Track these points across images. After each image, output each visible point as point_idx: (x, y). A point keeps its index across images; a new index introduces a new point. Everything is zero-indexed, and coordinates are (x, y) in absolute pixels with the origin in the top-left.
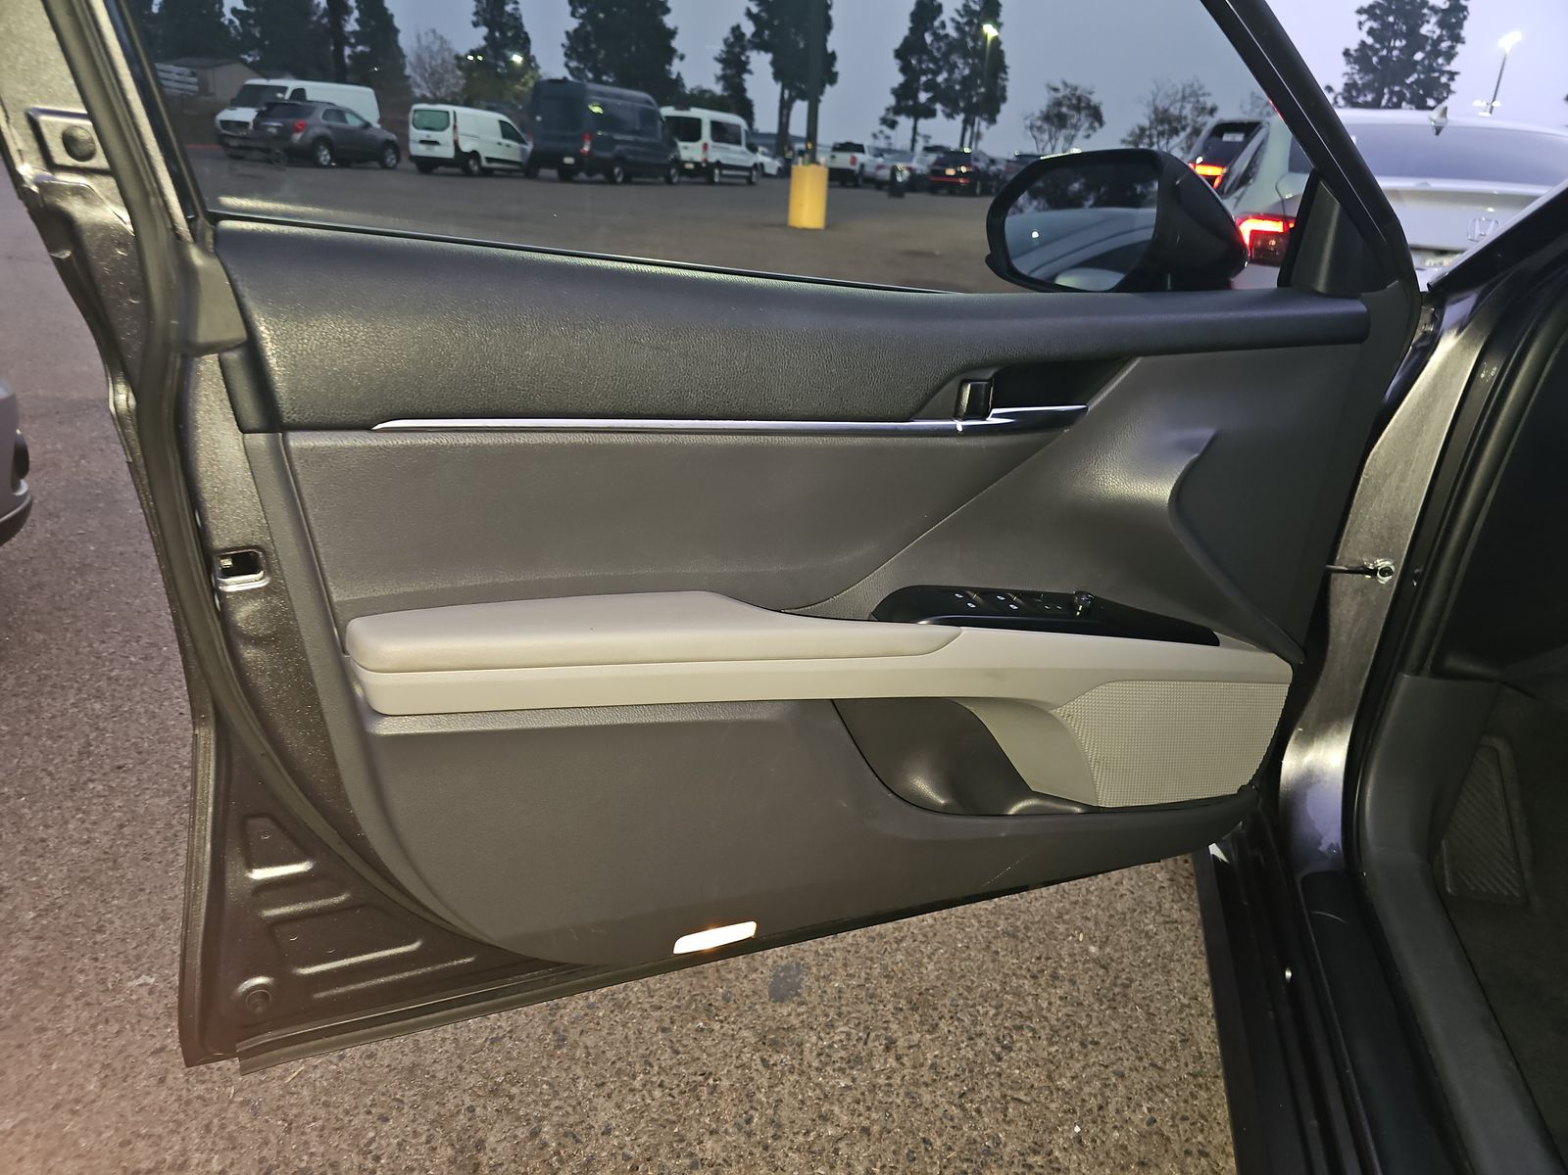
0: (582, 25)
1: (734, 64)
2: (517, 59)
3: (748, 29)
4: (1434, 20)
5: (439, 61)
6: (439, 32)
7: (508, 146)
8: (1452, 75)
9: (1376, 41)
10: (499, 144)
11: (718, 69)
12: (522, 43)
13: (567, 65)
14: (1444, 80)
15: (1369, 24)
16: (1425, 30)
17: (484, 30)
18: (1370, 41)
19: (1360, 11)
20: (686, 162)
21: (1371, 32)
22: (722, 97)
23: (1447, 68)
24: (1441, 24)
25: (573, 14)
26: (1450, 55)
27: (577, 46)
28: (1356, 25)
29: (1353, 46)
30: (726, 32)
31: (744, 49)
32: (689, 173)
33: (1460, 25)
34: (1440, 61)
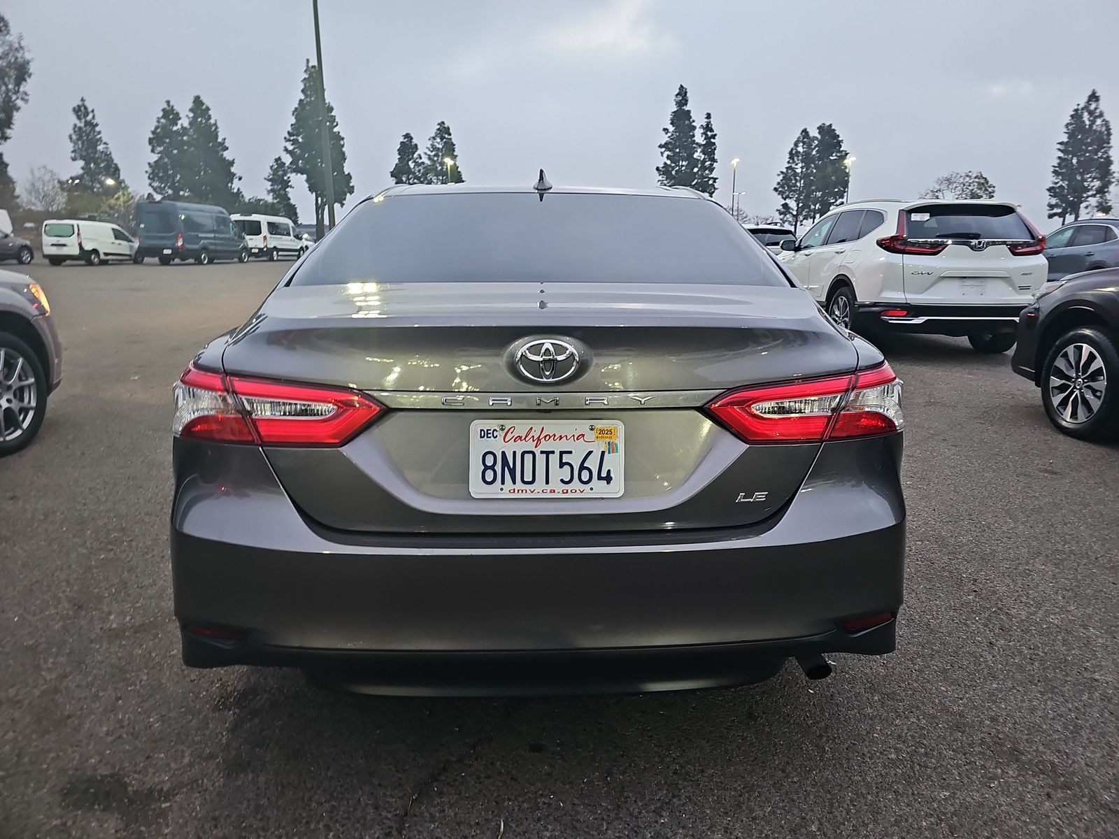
0: (161, 158)
1: (279, 180)
2: (110, 182)
3: (287, 159)
4: (699, 150)
5: (51, 187)
6: (49, 167)
7: (119, 244)
8: (715, 180)
9: (672, 162)
10: (113, 243)
11: (268, 185)
12: (114, 171)
13: (150, 185)
14: (711, 182)
15: (666, 153)
16: (695, 156)
17: (81, 163)
18: (669, 162)
19: (661, 146)
20: (251, 248)
21: (668, 157)
22: (273, 204)
23: (711, 176)
24: (703, 152)
25: (153, 151)
26: (711, 169)
27: (156, 172)
28: (660, 154)
29: (661, 165)
30: (272, 162)
31: (285, 173)
32: (255, 255)
33: (713, 152)
34: (707, 172)
